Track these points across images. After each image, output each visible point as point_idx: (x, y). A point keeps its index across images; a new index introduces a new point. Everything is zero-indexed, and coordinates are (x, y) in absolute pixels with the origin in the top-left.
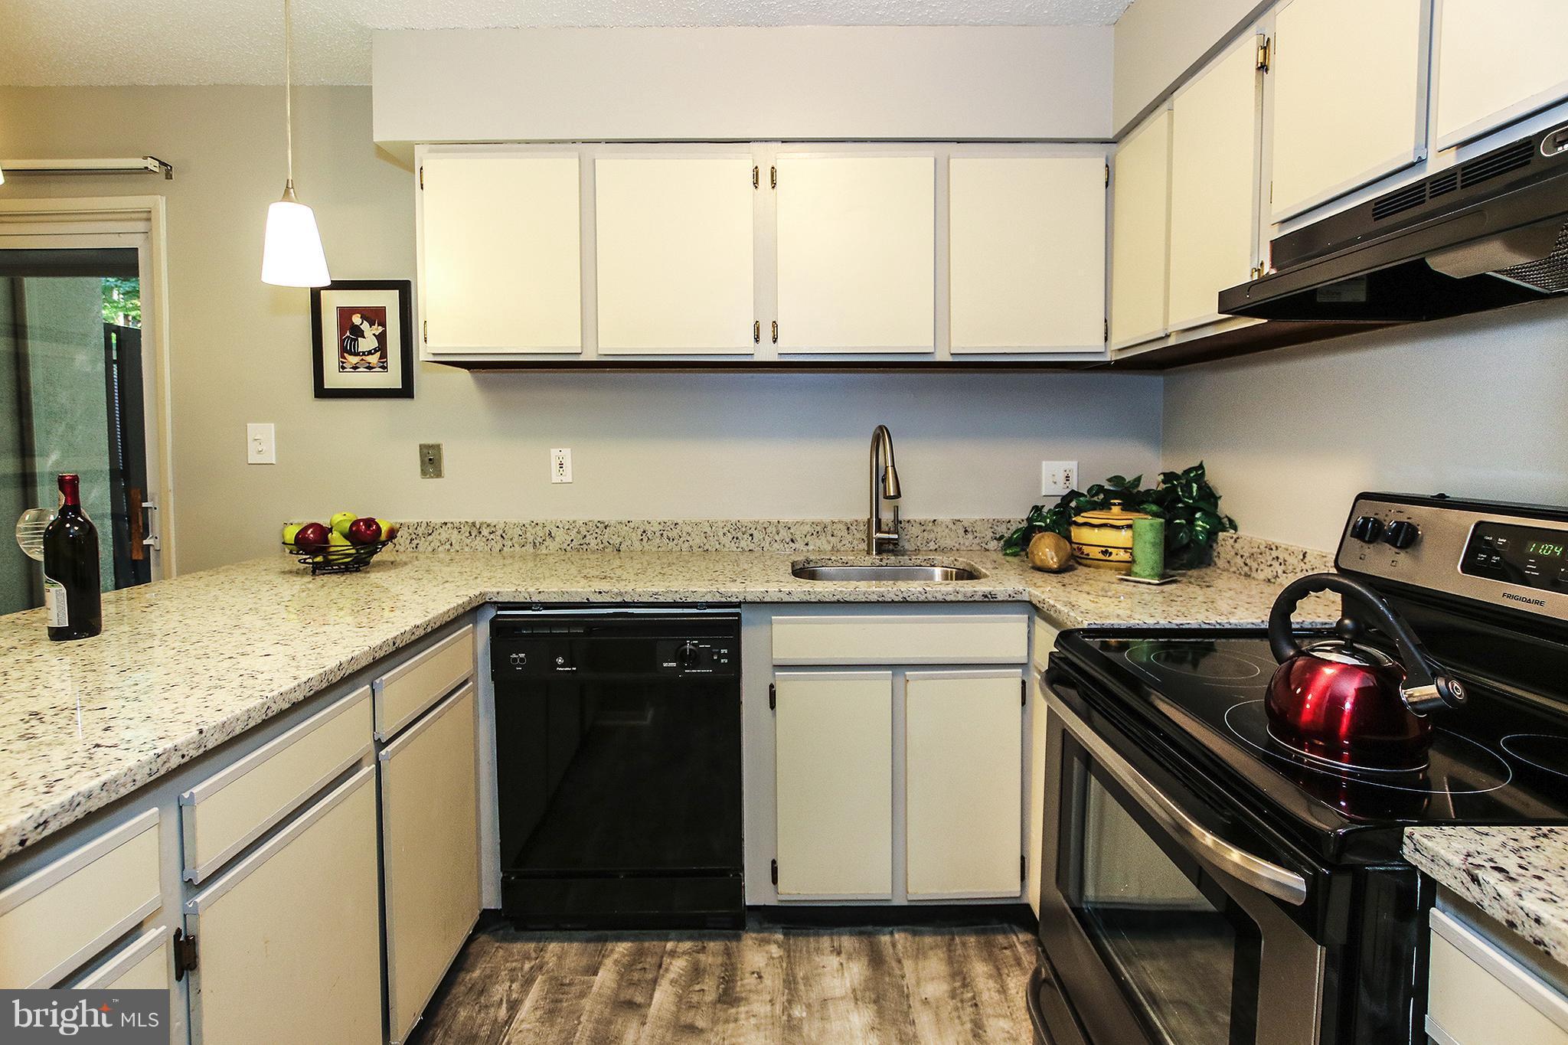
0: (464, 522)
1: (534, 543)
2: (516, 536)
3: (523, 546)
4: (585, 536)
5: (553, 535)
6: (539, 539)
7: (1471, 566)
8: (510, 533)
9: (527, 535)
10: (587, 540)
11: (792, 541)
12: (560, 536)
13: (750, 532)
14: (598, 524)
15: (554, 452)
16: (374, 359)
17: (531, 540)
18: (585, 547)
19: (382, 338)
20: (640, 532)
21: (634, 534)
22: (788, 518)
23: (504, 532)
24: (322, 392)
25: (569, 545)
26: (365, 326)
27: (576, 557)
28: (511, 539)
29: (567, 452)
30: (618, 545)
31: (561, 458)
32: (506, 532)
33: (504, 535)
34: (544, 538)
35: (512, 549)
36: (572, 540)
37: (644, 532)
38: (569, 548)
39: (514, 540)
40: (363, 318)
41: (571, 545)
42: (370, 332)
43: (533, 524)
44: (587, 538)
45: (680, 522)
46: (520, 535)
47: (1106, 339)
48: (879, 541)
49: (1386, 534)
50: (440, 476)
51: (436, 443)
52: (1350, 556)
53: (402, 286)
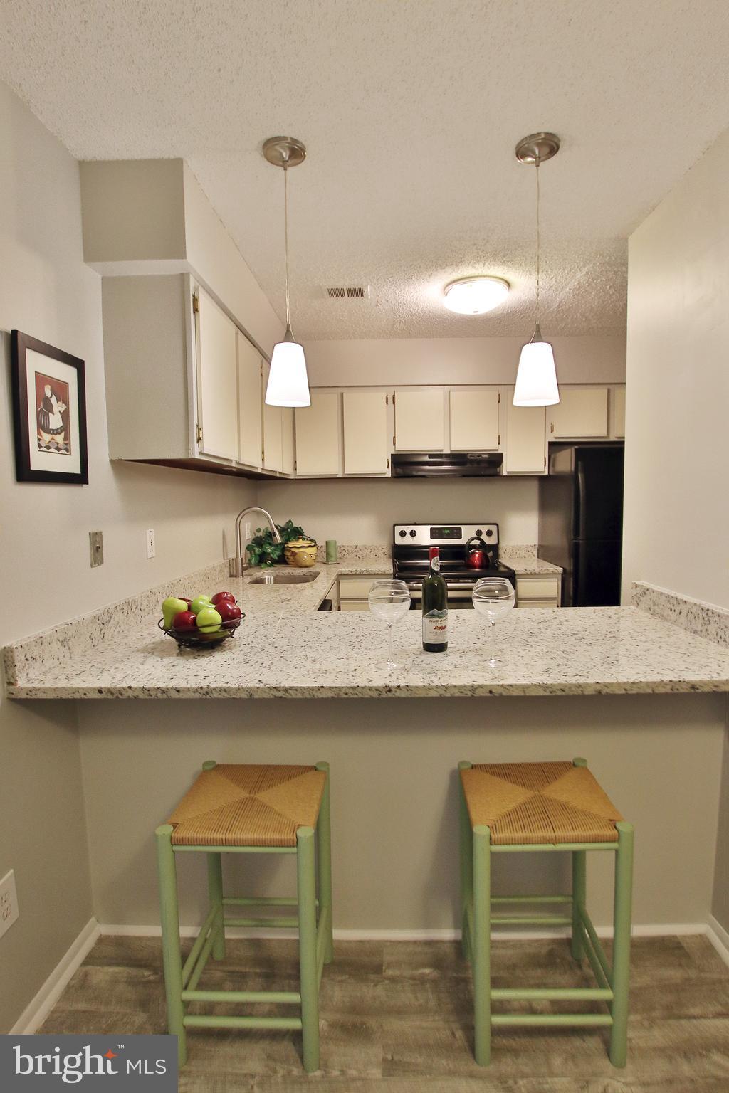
7: (432, 538)
16: (59, 439)
19: (65, 416)
24: (25, 474)
26: (53, 401)
29: (153, 531)
31: (151, 537)
40: (53, 392)
42: (57, 407)
47: (296, 469)
48: (244, 569)
49: (408, 533)
50: (102, 562)
51: (99, 531)
52: (399, 541)
53: (78, 364)
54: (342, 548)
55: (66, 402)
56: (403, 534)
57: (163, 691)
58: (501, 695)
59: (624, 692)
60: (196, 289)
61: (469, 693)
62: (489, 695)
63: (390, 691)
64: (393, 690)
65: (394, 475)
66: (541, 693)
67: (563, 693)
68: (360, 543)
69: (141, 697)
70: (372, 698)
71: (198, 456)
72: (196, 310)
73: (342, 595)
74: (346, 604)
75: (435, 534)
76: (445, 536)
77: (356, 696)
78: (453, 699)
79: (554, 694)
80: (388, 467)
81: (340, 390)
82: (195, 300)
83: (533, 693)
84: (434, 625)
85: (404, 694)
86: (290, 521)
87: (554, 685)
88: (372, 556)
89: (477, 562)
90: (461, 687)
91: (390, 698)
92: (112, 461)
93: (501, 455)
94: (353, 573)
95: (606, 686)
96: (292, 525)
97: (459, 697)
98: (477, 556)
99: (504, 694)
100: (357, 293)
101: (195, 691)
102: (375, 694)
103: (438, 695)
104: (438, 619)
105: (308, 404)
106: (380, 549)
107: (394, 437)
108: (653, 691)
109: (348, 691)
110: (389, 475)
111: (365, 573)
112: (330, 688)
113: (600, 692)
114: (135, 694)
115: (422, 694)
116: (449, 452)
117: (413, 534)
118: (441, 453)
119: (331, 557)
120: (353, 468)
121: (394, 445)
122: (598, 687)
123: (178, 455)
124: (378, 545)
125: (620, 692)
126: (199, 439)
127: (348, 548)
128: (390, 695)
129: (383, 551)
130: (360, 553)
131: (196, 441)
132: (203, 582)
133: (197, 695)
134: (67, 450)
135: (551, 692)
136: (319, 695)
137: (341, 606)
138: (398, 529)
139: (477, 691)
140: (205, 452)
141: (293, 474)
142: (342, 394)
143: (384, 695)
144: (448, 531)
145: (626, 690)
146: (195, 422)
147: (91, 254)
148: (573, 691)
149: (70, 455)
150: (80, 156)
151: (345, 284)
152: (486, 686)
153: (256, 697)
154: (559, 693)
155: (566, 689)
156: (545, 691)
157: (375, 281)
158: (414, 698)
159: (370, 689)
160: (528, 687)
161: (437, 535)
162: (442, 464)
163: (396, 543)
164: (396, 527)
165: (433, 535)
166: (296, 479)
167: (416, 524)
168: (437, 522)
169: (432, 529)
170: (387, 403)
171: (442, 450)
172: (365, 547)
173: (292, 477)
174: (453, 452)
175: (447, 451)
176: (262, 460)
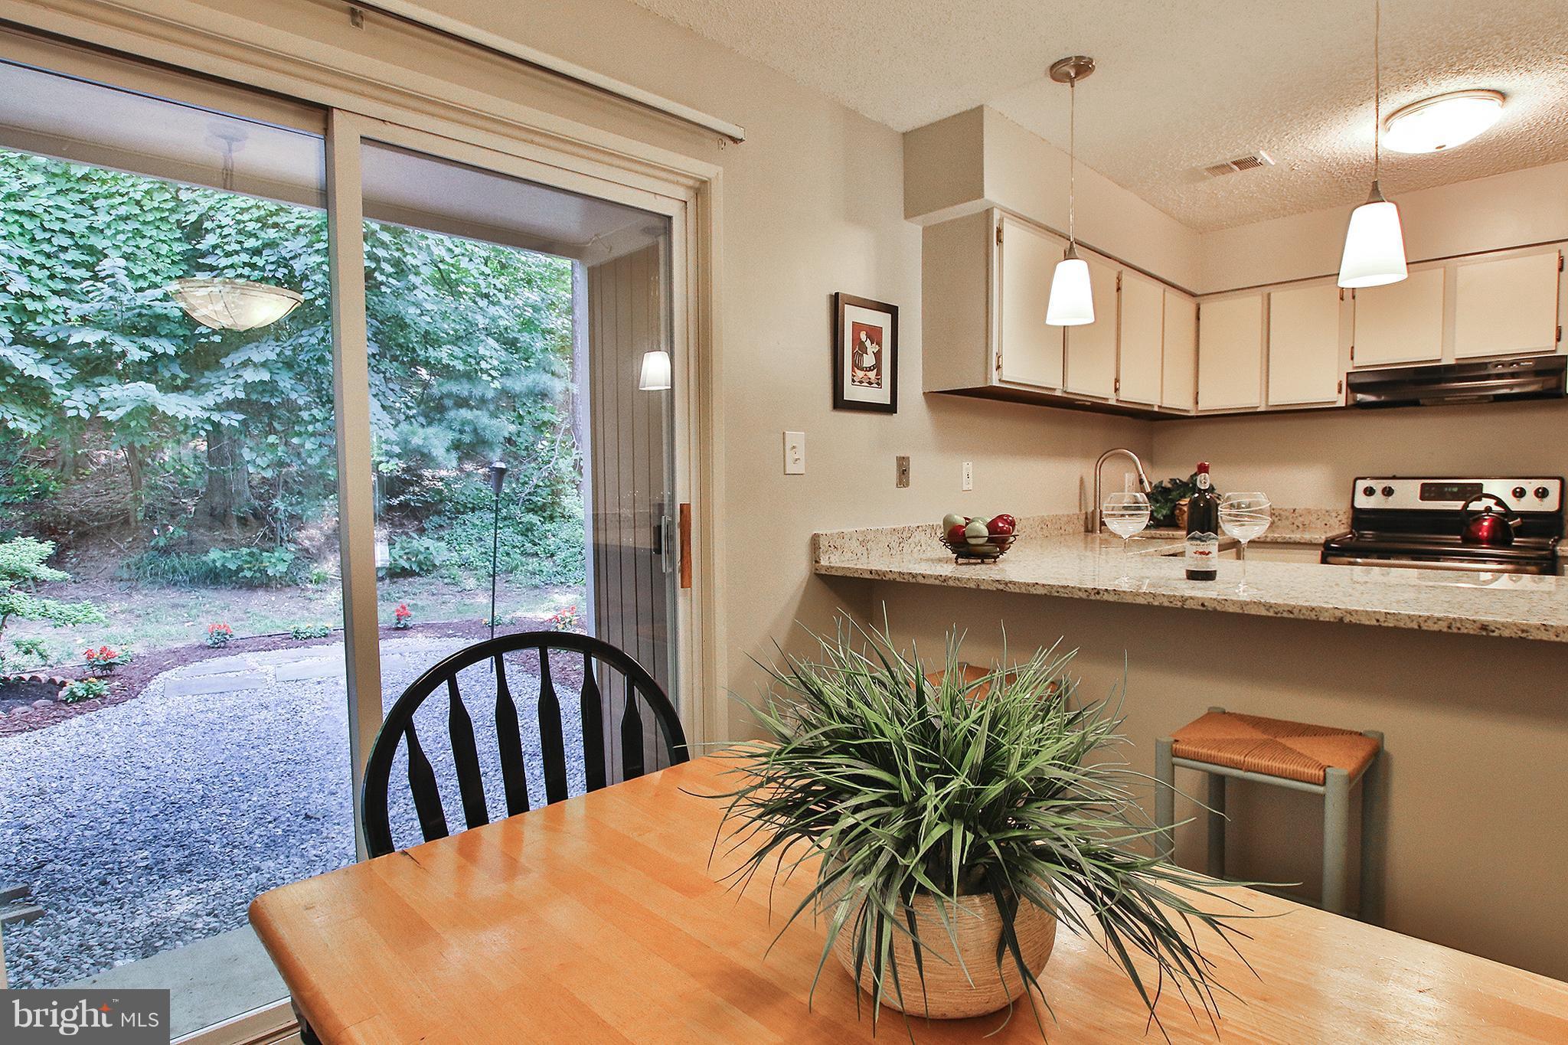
7: (1422, 498)
15: (965, 465)
16: (872, 375)
19: (878, 355)
24: (840, 403)
26: (868, 343)
29: (971, 464)
31: (968, 470)
40: (868, 336)
42: (871, 348)
47: (1197, 403)
49: (1379, 492)
50: (908, 485)
51: (907, 455)
52: (1363, 502)
53: (892, 310)
55: (879, 344)
56: (1369, 492)
57: (914, 576)
58: (1215, 610)
59: (1374, 623)
60: (1001, 220)
61: (1179, 604)
62: (1201, 608)
63: (1098, 593)
64: (1101, 592)
65: (1351, 402)
66: (1264, 613)
67: (1291, 616)
68: (1300, 506)
69: (898, 580)
70: (1081, 599)
71: (996, 383)
72: (999, 241)
75: (1427, 493)
76: (1449, 496)
77: (1066, 595)
78: (1161, 608)
79: (1279, 615)
80: (1340, 392)
81: (1266, 290)
82: (999, 231)
83: (1253, 612)
84: (1194, 549)
85: (1111, 598)
87: (1279, 605)
88: (1319, 524)
89: (1484, 533)
90: (1169, 596)
91: (1098, 601)
92: (924, 393)
93: (1563, 360)
94: (1262, 540)
95: (1350, 613)
97: (1168, 607)
98: (1485, 524)
99: (1219, 608)
100: (1247, 163)
101: (936, 578)
102: (1084, 595)
103: (1145, 602)
104: (1199, 542)
105: (1090, 319)
106: (1334, 514)
107: (1353, 348)
108: (1419, 626)
109: (1059, 590)
110: (1341, 403)
112: (1043, 585)
113: (1341, 619)
114: (894, 576)
115: (1129, 599)
116: (1453, 362)
117: (1388, 492)
118: (1438, 364)
120: (1284, 395)
121: (1352, 358)
122: (1338, 614)
123: (979, 383)
124: (1330, 509)
125: (1368, 623)
126: (998, 367)
128: (1098, 597)
129: (1339, 518)
130: (1301, 518)
131: (994, 369)
132: (1039, 529)
133: (937, 582)
134: (878, 384)
135: (1276, 613)
136: (1033, 591)
138: (1361, 485)
139: (1188, 602)
140: (1004, 379)
141: (1195, 409)
142: (1269, 295)
143: (1093, 597)
144: (1456, 489)
145: (1378, 621)
146: (995, 350)
147: (911, 211)
148: (1303, 614)
149: (881, 388)
150: (904, 129)
151: (1227, 156)
152: (1198, 598)
153: (982, 588)
154: (1285, 615)
155: (1296, 611)
156: (1268, 610)
157: (1266, 145)
158: (1123, 604)
159: (1080, 589)
160: (1247, 604)
161: (1433, 495)
162: (1439, 381)
163: (1357, 505)
164: (1359, 482)
165: (1427, 495)
166: (1198, 417)
167: (1394, 478)
168: (1434, 475)
169: (1423, 485)
170: (1342, 299)
171: (1439, 360)
172: (1309, 511)
173: (1192, 414)
174: (1460, 362)
175: (1449, 360)
176: (1116, 390)
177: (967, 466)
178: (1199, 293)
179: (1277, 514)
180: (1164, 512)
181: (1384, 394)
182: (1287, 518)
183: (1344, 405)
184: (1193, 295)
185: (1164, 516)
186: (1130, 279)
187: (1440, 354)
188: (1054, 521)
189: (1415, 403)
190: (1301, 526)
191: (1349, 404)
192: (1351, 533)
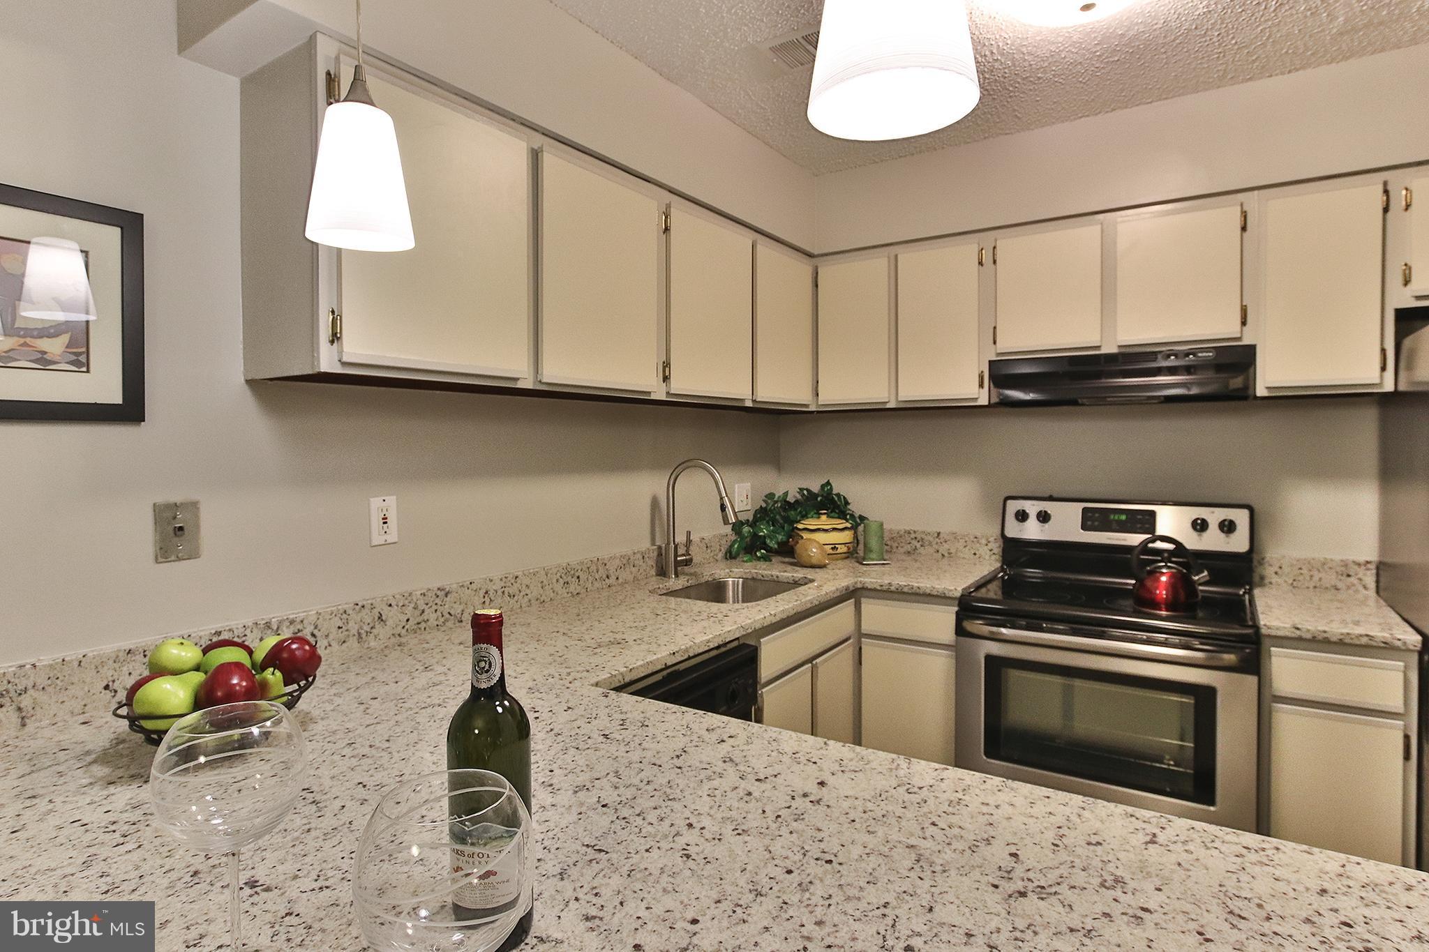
0: (250, 624)
1: (359, 634)
2: (334, 630)
3: (344, 642)
4: (423, 612)
5: (384, 618)
6: (367, 628)
7: (1084, 527)
8: (324, 626)
9: (350, 625)
10: (425, 617)
11: (608, 577)
12: (393, 616)
13: (577, 574)
14: (439, 593)
15: (376, 503)
17: (354, 631)
18: (422, 625)
20: (482, 593)
21: (476, 598)
22: (603, 554)
23: (316, 628)
25: (404, 627)
27: (412, 641)
28: (327, 636)
29: (392, 500)
30: (459, 616)
31: (385, 510)
32: (319, 627)
33: (316, 632)
34: (371, 625)
35: (327, 651)
36: (408, 620)
37: (486, 593)
38: (404, 632)
39: (331, 637)
41: (406, 627)
43: (357, 607)
44: (426, 613)
45: (520, 574)
46: (339, 628)
47: (818, 394)
48: (677, 564)
49: (1033, 516)
50: (195, 555)
51: (188, 501)
52: (1014, 530)
53: (131, 222)
54: (913, 536)
56: (1022, 516)
65: (995, 400)
68: (945, 530)
71: (329, 367)
73: (866, 628)
74: (872, 645)
75: (1091, 520)
76: (1114, 526)
80: (981, 385)
81: (893, 250)
82: (331, 81)
86: (828, 483)
88: (967, 553)
89: (1162, 593)
92: (249, 381)
93: (1251, 351)
96: (831, 489)
98: (1164, 579)
106: (984, 541)
107: (995, 328)
110: (983, 401)
111: (906, 590)
116: (1114, 350)
117: (1044, 518)
118: (1097, 352)
119: (871, 551)
120: (917, 388)
121: (995, 343)
123: (306, 368)
124: (978, 534)
126: (334, 338)
127: (923, 536)
130: (946, 546)
131: (325, 341)
134: (77, 363)
137: (863, 647)
138: (1012, 506)
141: (814, 403)
142: (896, 256)
144: (1123, 517)
149: (88, 371)
151: (792, 28)
161: (1096, 523)
162: (1099, 375)
163: (1010, 533)
164: (1009, 502)
165: (1089, 523)
166: (818, 412)
167: (1051, 499)
168: (1098, 497)
169: (1085, 510)
170: (981, 263)
171: (1098, 348)
172: (955, 536)
173: (812, 408)
174: (1123, 350)
175: (1109, 348)
176: (666, 379)
177: (384, 503)
178: (816, 253)
179: (919, 538)
180: (780, 537)
181: (1033, 392)
182: (930, 544)
183: (987, 403)
184: (810, 255)
185: (778, 544)
186: (682, 216)
187: (1098, 338)
188: (593, 568)
189: (1074, 403)
190: (946, 555)
191: (992, 402)
192: (1002, 569)
